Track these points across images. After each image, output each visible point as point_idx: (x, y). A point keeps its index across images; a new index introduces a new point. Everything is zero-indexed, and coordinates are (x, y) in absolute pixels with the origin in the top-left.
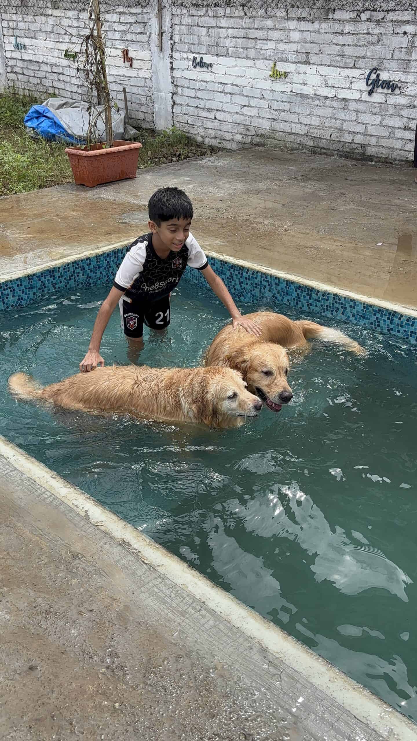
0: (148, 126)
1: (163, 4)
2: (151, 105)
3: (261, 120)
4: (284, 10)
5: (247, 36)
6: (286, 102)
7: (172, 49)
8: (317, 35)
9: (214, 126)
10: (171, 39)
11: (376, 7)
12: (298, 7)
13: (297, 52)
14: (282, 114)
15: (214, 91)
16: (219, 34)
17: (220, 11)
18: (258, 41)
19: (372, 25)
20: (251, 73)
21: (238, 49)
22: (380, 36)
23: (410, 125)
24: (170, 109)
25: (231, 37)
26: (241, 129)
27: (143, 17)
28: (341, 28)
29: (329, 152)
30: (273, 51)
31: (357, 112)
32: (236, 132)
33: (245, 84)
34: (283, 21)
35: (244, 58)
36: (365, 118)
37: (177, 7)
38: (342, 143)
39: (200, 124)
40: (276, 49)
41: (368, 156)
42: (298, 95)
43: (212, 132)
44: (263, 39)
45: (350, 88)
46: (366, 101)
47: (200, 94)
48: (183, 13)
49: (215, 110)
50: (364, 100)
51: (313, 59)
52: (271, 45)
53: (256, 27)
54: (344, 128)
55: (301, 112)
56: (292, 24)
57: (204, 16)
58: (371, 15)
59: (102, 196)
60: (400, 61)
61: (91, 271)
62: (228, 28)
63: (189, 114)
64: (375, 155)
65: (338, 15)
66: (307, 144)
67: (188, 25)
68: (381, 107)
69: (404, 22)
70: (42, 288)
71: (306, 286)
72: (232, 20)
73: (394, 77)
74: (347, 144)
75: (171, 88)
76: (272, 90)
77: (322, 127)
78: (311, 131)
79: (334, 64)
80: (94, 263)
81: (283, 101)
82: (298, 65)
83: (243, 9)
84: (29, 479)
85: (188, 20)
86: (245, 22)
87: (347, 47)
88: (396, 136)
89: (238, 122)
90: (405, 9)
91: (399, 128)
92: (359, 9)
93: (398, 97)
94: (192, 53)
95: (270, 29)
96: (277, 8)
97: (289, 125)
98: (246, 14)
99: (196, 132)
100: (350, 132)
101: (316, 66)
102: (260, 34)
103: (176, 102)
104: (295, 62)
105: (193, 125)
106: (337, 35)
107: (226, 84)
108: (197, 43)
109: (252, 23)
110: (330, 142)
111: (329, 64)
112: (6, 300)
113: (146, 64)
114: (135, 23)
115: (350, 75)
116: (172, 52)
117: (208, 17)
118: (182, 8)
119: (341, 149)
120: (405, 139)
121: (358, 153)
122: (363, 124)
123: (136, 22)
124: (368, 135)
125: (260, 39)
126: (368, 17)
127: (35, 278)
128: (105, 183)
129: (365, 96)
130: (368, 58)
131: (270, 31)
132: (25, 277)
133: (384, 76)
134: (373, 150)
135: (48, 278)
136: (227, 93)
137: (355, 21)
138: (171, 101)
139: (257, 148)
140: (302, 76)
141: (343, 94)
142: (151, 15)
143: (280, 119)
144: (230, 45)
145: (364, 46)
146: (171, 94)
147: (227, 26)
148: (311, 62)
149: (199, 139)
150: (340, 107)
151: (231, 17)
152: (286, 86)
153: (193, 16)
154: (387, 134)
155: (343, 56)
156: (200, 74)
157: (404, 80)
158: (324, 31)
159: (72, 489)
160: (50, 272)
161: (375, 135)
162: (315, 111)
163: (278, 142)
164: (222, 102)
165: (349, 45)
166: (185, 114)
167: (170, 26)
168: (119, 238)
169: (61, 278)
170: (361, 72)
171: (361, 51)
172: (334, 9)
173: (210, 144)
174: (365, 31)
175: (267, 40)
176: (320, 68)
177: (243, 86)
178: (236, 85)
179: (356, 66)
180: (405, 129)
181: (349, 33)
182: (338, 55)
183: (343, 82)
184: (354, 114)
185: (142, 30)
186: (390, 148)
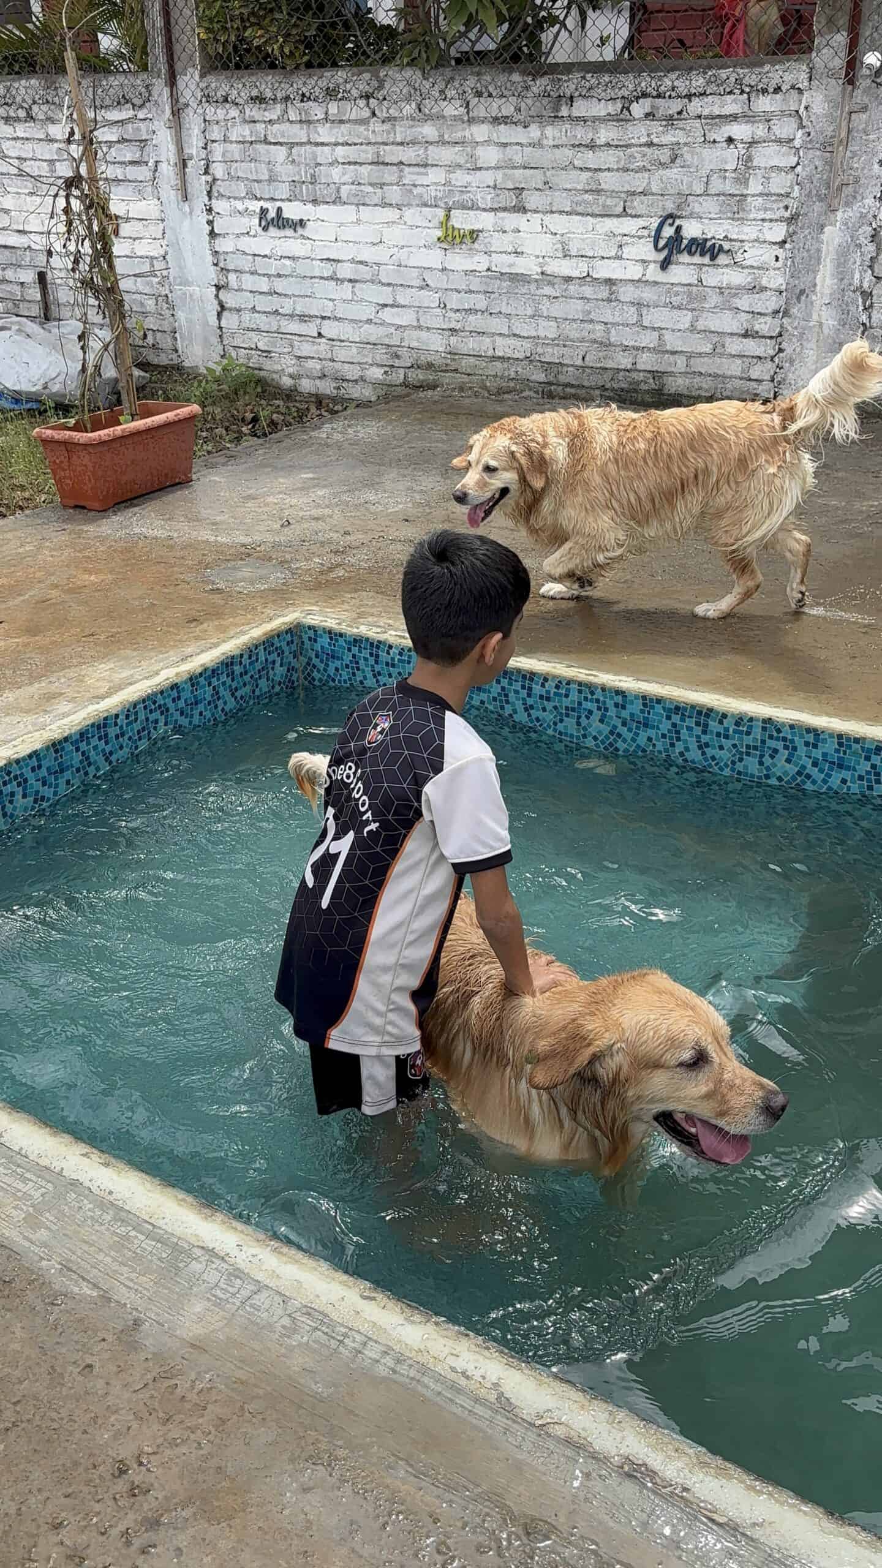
0: (163, 360)
1: (182, 100)
2: (167, 313)
3: (424, 334)
4: (458, 103)
5: (381, 160)
6: (478, 292)
7: (209, 194)
8: (538, 152)
9: (318, 352)
10: (206, 172)
11: (662, 88)
12: (490, 95)
13: (495, 187)
14: (472, 318)
15: (312, 278)
16: (315, 157)
17: (316, 111)
18: (407, 169)
19: (656, 127)
20: (395, 235)
21: (362, 187)
22: (676, 148)
23: (757, 328)
24: (213, 320)
25: (343, 163)
26: (381, 355)
27: (139, 129)
28: (590, 135)
29: (582, 392)
30: (442, 188)
31: (639, 305)
32: (370, 362)
33: (386, 259)
34: (461, 126)
35: (376, 205)
36: (656, 317)
37: (214, 104)
38: (610, 374)
39: (286, 350)
40: (448, 183)
41: (670, 395)
42: (505, 277)
43: (314, 366)
44: (417, 165)
45: (620, 258)
46: (656, 283)
47: (280, 285)
48: (229, 116)
49: (317, 317)
50: (651, 279)
51: (533, 200)
52: (435, 176)
53: (399, 139)
54: (612, 340)
55: (513, 313)
56: (480, 132)
57: (279, 121)
58: (653, 107)
59: (137, 530)
60: (722, 198)
61: (182, 714)
62: (336, 144)
63: (258, 330)
64: (686, 392)
65: (581, 108)
66: (533, 378)
67: (243, 142)
68: (690, 293)
69: (726, 117)
70: (84, 768)
71: (693, 707)
72: (344, 128)
73: (713, 231)
74: (622, 373)
75: (212, 275)
76: (444, 270)
77: (560, 341)
78: (540, 350)
79: (579, 209)
80: (186, 695)
81: (471, 292)
82: (501, 214)
83: (368, 105)
84: (309, 1311)
85: (242, 131)
86: (374, 132)
87: (606, 173)
88: (728, 350)
89: (372, 339)
90: (728, 90)
91: (732, 334)
92: (626, 93)
93: (725, 270)
94: (256, 198)
95: (431, 143)
96: (444, 100)
97: (488, 340)
98: (374, 114)
99: (278, 367)
100: (626, 348)
101: (540, 215)
102: (408, 154)
103: (227, 306)
104: (492, 210)
105: (269, 352)
106: (582, 149)
107: (339, 261)
108: (267, 177)
109: (388, 133)
110: (584, 371)
111: (567, 209)
112: (9, 808)
113: (151, 228)
114: (118, 142)
115: (617, 231)
116: (210, 199)
117: (287, 124)
118: (228, 106)
119: (608, 386)
120: (747, 356)
121: (648, 392)
122: (654, 329)
123: (123, 140)
124: (667, 351)
125: (409, 165)
126: (648, 110)
127: (69, 747)
128: (131, 499)
129: (653, 272)
130: (653, 194)
131: (430, 148)
132: (47, 748)
133: (692, 230)
134: (680, 381)
135: (94, 742)
136: (342, 281)
137: (618, 121)
138: (216, 302)
139: (421, 395)
140: (510, 237)
141: (605, 270)
142: (156, 123)
143: (467, 329)
144: (342, 181)
145: (644, 169)
146: (214, 289)
147: (333, 140)
148: (528, 206)
149: (287, 382)
150: (600, 297)
151: (341, 122)
152: (476, 258)
153: (254, 122)
154: (708, 348)
155: (598, 192)
156: (277, 242)
157: (735, 237)
158: (551, 143)
159: (430, 1328)
160: (99, 727)
161: (681, 352)
162: (545, 308)
163: (466, 378)
164: (333, 300)
165: (609, 169)
166: (248, 329)
167: (201, 144)
168: (223, 629)
169: (121, 739)
170: (641, 222)
171: (639, 182)
172: (572, 98)
173: (313, 391)
174: (644, 140)
175: (426, 165)
176: (548, 218)
177: (378, 264)
178: (361, 263)
179: (629, 211)
180: (746, 335)
181: (608, 145)
182: (586, 192)
183: (603, 244)
184: (633, 309)
185: (136, 157)
186: (716, 376)
